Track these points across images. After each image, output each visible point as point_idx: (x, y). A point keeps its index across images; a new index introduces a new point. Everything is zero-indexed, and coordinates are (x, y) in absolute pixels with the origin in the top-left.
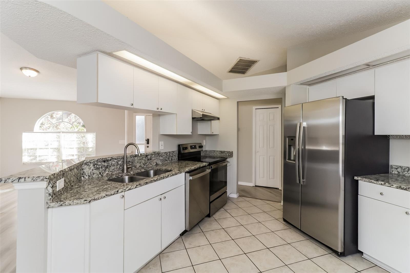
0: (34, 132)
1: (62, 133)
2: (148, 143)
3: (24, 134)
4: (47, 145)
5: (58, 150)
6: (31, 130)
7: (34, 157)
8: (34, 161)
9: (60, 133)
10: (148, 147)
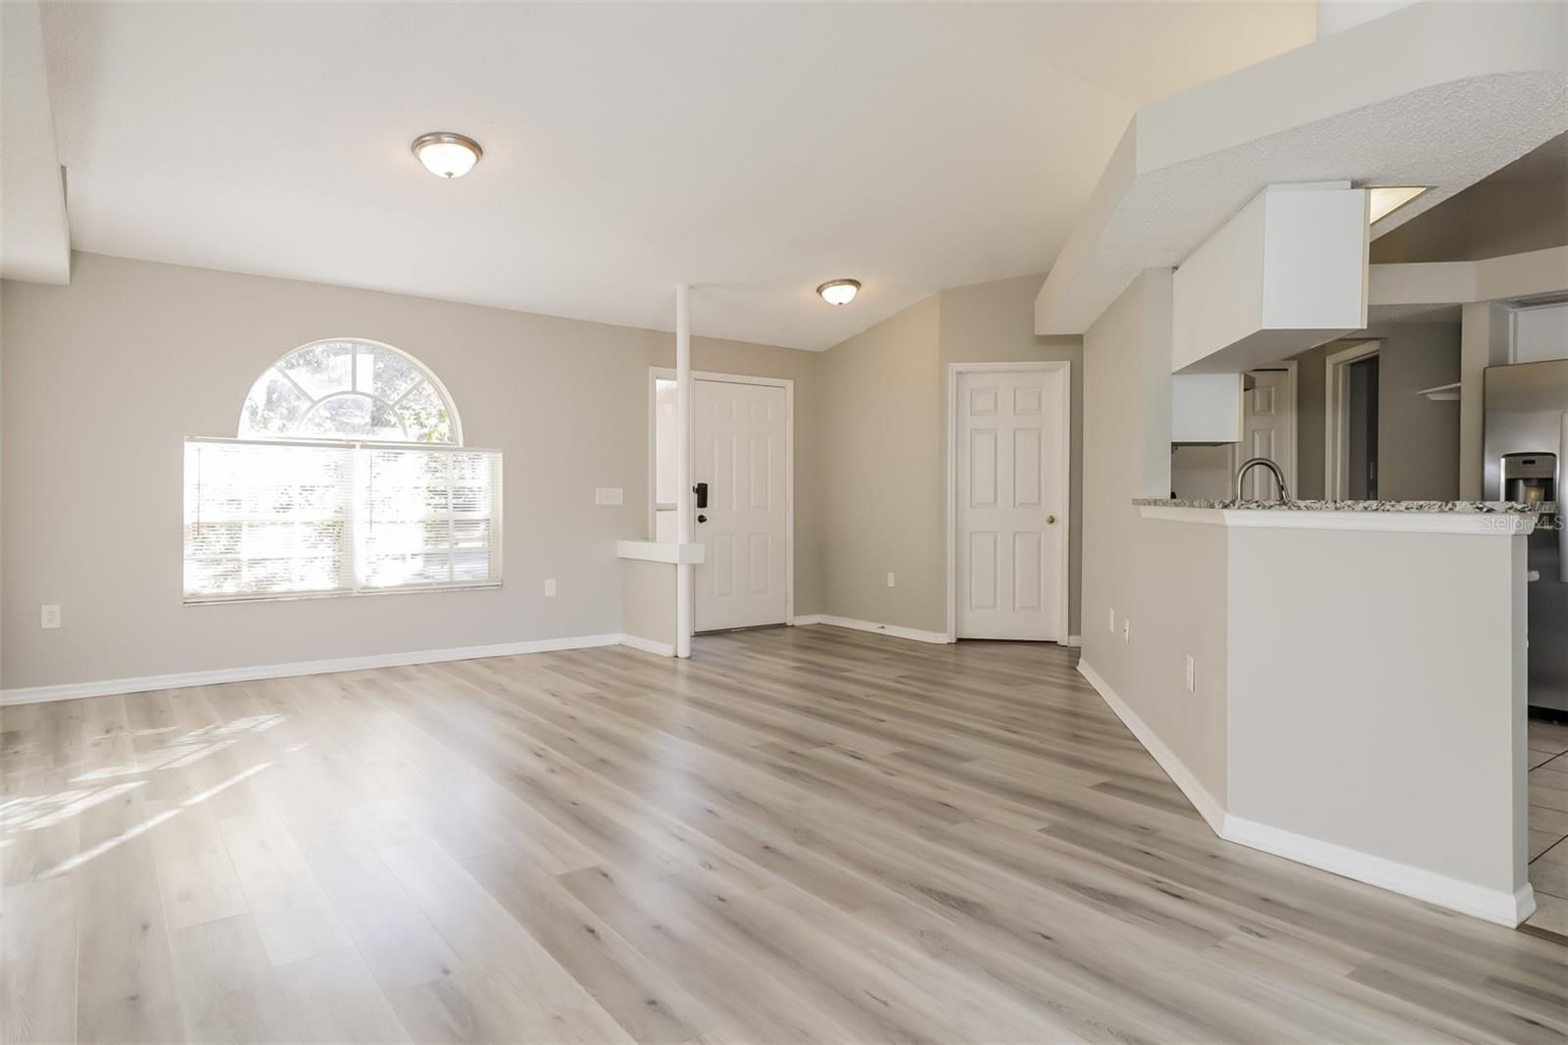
0: (240, 438)
1: (362, 447)
2: (702, 502)
3: (190, 448)
4: (285, 508)
5: (337, 531)
6: (226, 431)
7: (230, 566)
8: (230, 588)
9: (354, 446)
10: (702, 519)
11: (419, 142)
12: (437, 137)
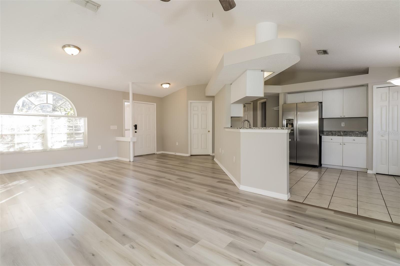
0: (14, 114)
1: (49, 116)
2: (136, 129)
4: (28, 131)
5: (43, 136)
6: (10, 112)
7: (12, 145)
8: (12, 150)
9: (47, 116)
10: (136, 132)
11: (64, 47)
12: (69, 46)
